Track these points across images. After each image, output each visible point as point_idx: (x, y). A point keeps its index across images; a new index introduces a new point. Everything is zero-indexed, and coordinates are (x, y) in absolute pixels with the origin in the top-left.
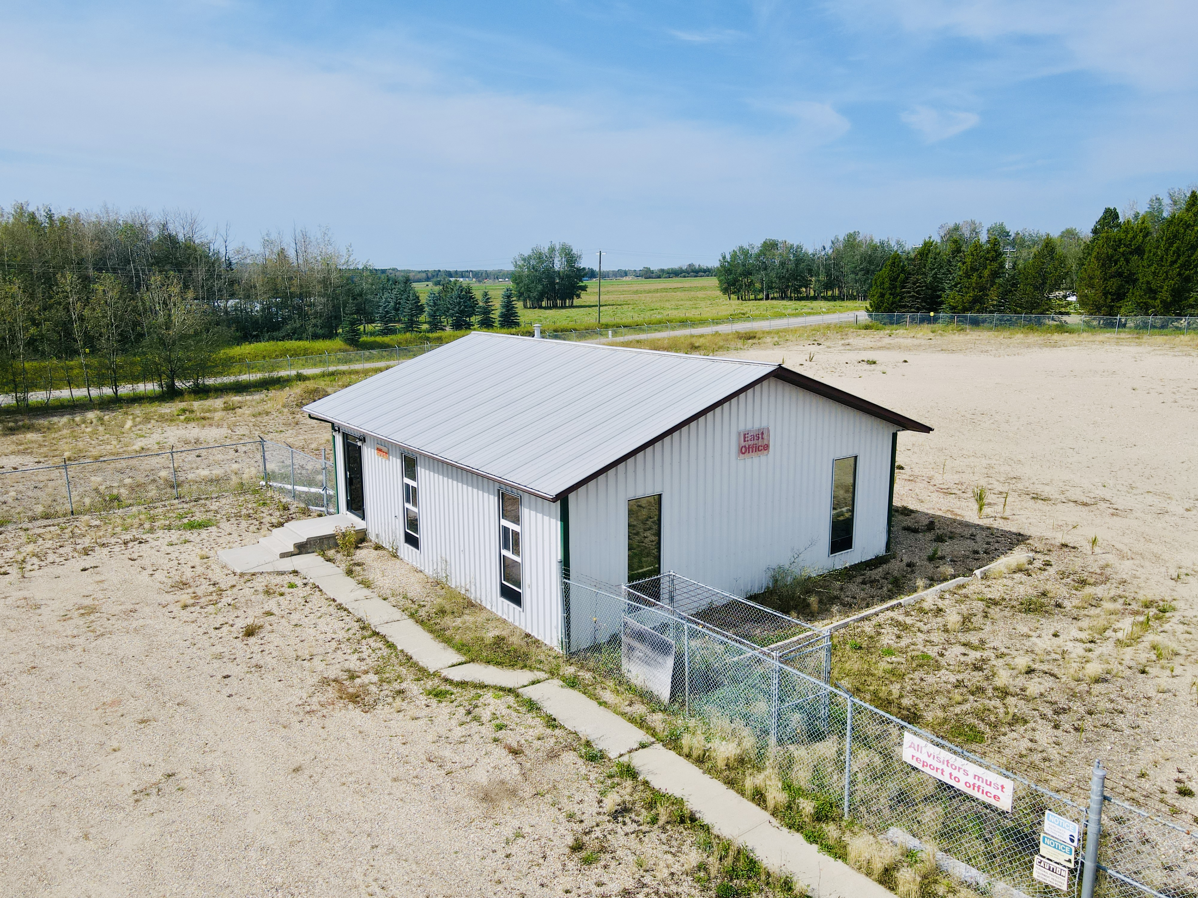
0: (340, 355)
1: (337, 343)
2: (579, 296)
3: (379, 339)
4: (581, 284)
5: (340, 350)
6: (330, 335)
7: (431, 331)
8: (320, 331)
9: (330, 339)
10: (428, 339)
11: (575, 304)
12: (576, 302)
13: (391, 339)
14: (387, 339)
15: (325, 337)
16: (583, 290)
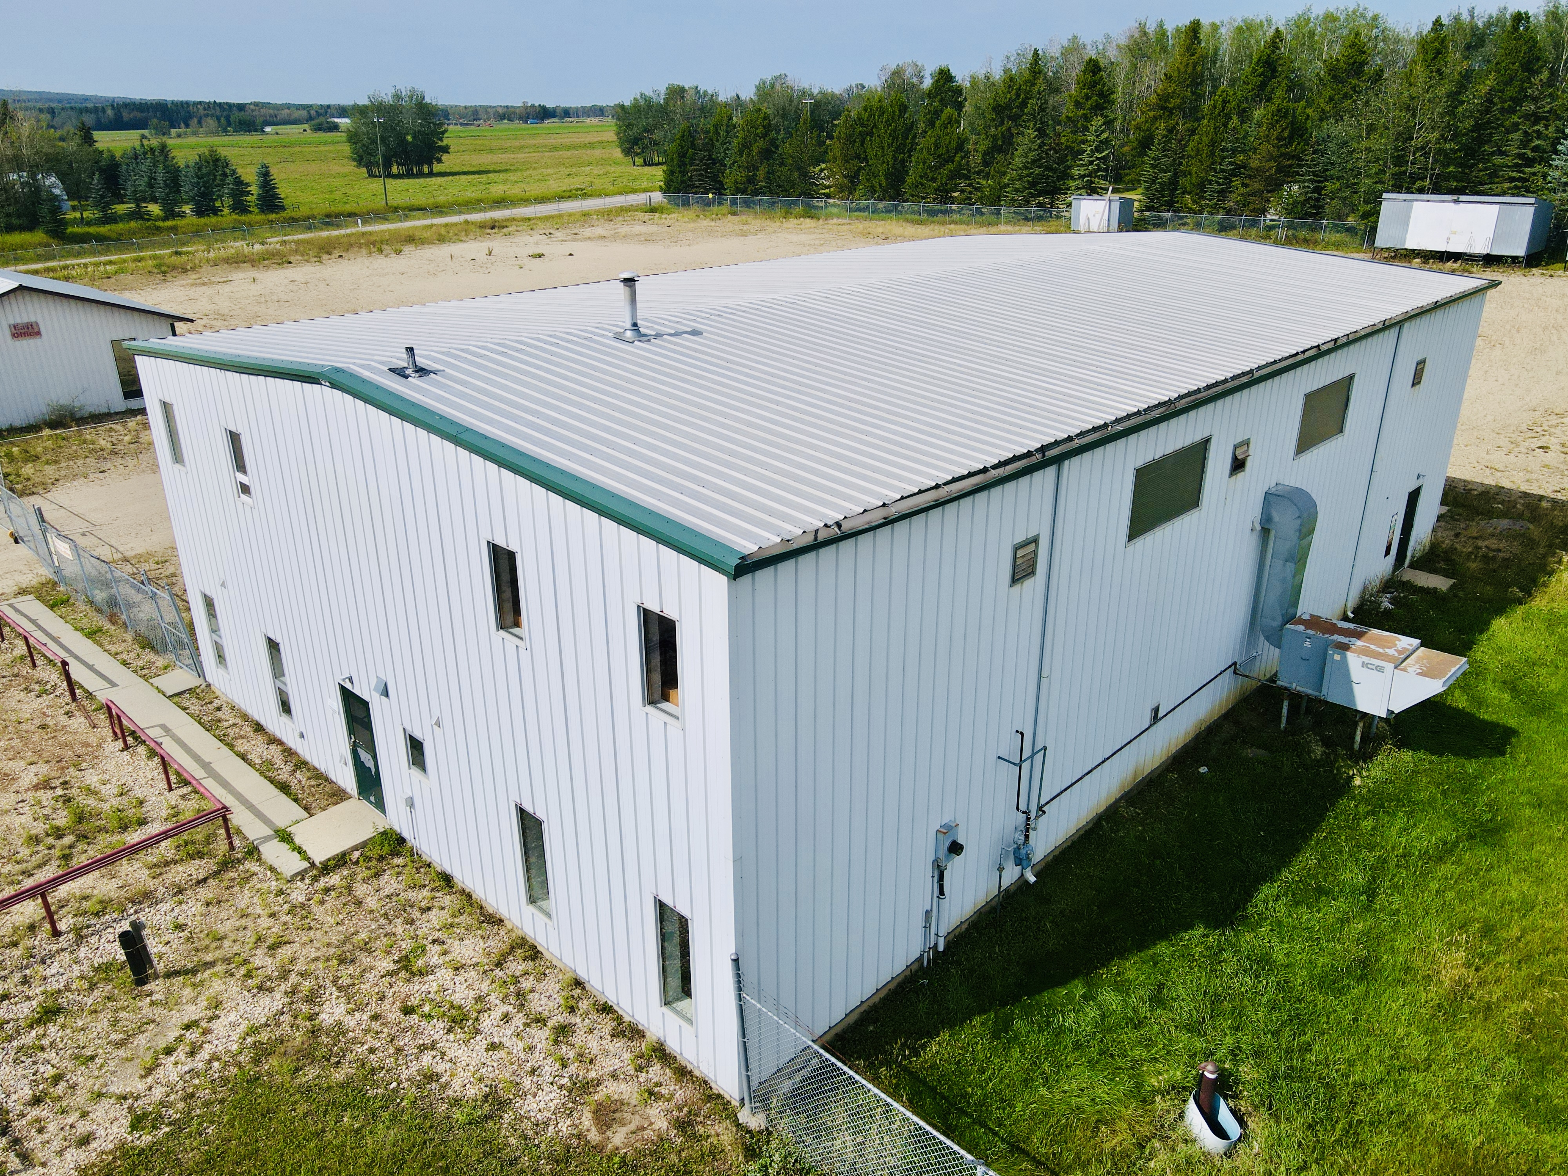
0: (41, 251)
1: (39, 236)
2: (439, 161)
3: (92, 230)
4: (440, 144)
5: (40, 244)
6: (30, 227)
7: (166, 219)
8: (15, 221)
9: (31, 231)
10: (158, 228)
11: (435, 171)
12: (437, 168)
13: (110, 230)
14: (103, 230)
15: (22, 229)
16: (444, 152)
